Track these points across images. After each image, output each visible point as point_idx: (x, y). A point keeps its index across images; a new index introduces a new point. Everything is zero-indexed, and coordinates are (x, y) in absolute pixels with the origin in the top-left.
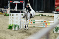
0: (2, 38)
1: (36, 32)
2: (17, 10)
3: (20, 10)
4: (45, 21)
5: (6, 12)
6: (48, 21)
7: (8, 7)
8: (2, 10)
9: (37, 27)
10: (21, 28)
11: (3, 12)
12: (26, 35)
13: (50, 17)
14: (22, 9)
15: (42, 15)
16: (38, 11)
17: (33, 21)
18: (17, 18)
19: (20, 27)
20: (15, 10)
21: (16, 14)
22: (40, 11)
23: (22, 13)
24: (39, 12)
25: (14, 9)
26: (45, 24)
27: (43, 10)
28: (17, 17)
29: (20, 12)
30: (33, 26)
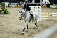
2: (34, 3)
3: (37, 3)
9: (55, 20)
10: (39, 21)
11: (21, 5)
12: (43, 28)
14: (39, 2)
17: (50, 14)
20: (32, 3)
21: (33, 7)
24: (56, 5)
28: (34, 10)
29: (37, 5)
30: (50, 19)
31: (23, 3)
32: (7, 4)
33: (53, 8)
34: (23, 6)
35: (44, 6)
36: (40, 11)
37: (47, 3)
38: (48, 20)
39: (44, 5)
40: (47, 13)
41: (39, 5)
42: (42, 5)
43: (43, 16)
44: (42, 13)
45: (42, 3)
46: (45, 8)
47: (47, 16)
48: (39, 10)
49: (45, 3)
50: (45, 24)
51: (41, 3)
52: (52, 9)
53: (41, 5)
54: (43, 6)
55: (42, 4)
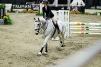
0: (34, 52)
2: (57, 5)
3: (62, 5)
5: (39, 8)
8: (32, 6)
11: (34, 9)
14: (66, 3)
17: (85, 23)
20: (53, 5)
24: (96, 9)
25: (52, 3)
28: (57, 17)
30: (85, 33)
32: (8, 6)
33: (91, 14)
34: (37, 10)
35: (75, 11)
36: (67, 20)
37: (79, 5)
38: (82, 35)
39: (74, 8)
40: (81, 23)
41: (66, 8)
42: (71, 9)
43: (73, 27)
44: (71, 23)
45: (71, 5)
46: (76, 14)
47: (80, 28)
48: (66, 17)
49: (76, 5)
50: (75, 42)
51: (69, 5)
52: (88, 16)
53: (69, 8)
54: (73, 10)
55: (71, 7)
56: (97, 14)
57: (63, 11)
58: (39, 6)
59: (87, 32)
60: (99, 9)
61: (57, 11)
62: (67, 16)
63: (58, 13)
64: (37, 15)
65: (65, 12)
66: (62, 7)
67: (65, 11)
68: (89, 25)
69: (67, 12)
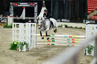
1: (56, 55)
2: (24, 18)
3: (30, 18)
4: (71, 36)
5: (7, 21)
6: (75, 36)
7: (10, 14)
10: (32, 47)
11: (2, 21)
12: (40, 59)
13: (79, 30)
15: (66, 26)
16: (59, 20)
18: (25, 31)
19: (29, 46)
20: (21, 17)
21: (23, 24)
22: (63, 20)
23: (33, 24)
24: (61, 21)
25: (19, 16)
26: (71, 41)
27: (67, 18)
28: (25, 29)
29: (30, 21)
30: (51, 44)
31: (5, 18)
34: (5, 23)
41: (33, 21)
48: (33, 30)
56: (62, 27)
57: (30, 24)
58: (7, 19)
59: (53, 43)
60: (64, 22)
61: (25, 24)
62: (34, 28)
63: (25, 25)
64: (4, 27)
65: (32, 25)
66: (29, 20)
67: (32, 23)
68: (55, 37)
69: (34, 25)
